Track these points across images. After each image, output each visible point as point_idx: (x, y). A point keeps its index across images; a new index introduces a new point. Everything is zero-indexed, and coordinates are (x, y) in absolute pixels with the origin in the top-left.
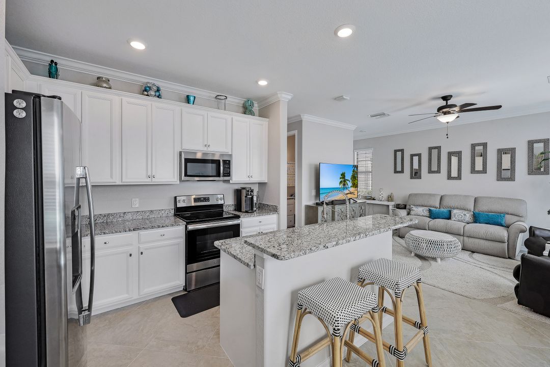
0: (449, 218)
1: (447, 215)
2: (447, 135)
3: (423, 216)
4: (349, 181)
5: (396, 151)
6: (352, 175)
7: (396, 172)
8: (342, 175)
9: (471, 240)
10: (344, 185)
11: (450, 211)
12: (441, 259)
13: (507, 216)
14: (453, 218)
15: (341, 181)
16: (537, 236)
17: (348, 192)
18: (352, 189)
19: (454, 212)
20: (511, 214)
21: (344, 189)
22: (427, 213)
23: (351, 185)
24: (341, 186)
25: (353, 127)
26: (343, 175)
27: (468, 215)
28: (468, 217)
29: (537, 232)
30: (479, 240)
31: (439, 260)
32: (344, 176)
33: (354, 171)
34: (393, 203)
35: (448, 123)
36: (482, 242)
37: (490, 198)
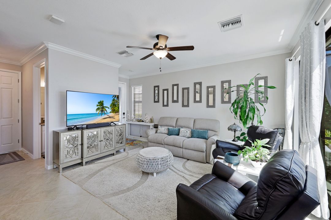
0: (178, 135)
1: (177, 132)
2: (160, 69)
3: (164, 133)
4: (108, 108)
5: (155, 87)
6: (111, 103)
7: (155, 102)
8: (99, 103)
9: (187, 151)
10: (102, 111)
11: (179, 130)
12: (157, 173)
13: (209, 131)
14: (180, 135)
15: (98, 108)
16: (220, 147)
17: (106, 116)
18: (112, 114)
19: (182, 130)
20: (212, 130)
21: (102, 114)
22: (166, 132)
23: (111, 111)
24: (98, 112)
25: (119, 66)
26: (101, 103)
27: (188, 132)
28: (189, 134)
29: (220, 144)
30: (191, 151)
31: (155, 174)
32: (103, 104)
33: (114, 100)
34: (153, 124)
35: (161, 58)
36: (193, 152)
37: (202, 119)
